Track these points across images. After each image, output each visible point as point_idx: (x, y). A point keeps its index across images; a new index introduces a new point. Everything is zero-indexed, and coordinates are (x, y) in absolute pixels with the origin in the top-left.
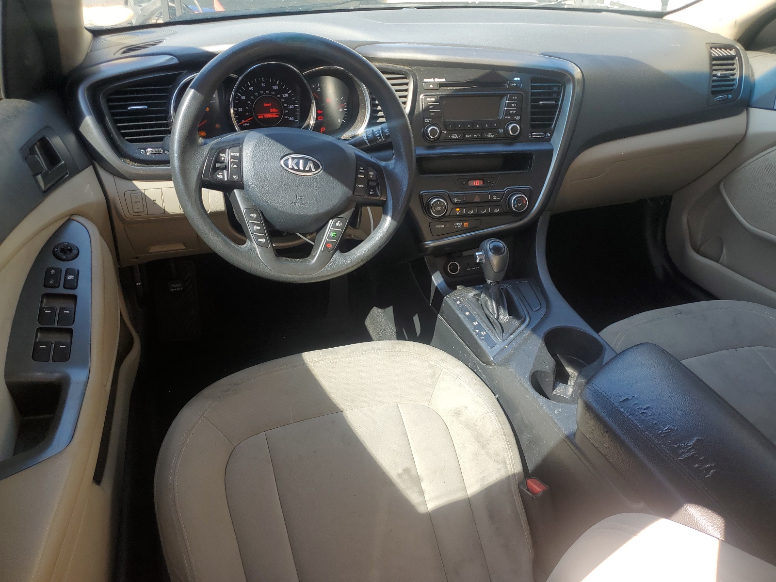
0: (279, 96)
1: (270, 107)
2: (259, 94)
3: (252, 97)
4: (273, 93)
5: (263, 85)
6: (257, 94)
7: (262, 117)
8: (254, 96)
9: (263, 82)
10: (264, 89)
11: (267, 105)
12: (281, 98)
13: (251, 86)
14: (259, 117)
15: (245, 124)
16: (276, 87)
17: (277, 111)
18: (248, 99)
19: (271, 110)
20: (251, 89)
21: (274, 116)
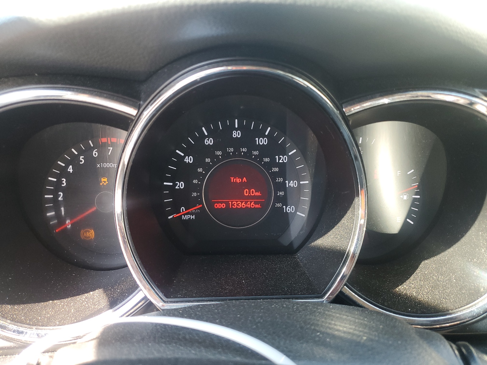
0: (267, 160)
1: (242, 186)
2: (226, 155)
3: (208, 160)
4: (256, 153)
5: (236, 134)
6: (219, 153)
7: (223, 206)
8: (213, 157)
9: (237, 130)
10: (237, 144)
11: (238, 180)
12: (273, 163)
13: (208, 137)
14: (218, 206)
15: (186, 217)
16: (263, 141)
17: (258, 194)
18: (198, 162)
19: (246, 193)
20: (209, 142)
21: (251, 205)
